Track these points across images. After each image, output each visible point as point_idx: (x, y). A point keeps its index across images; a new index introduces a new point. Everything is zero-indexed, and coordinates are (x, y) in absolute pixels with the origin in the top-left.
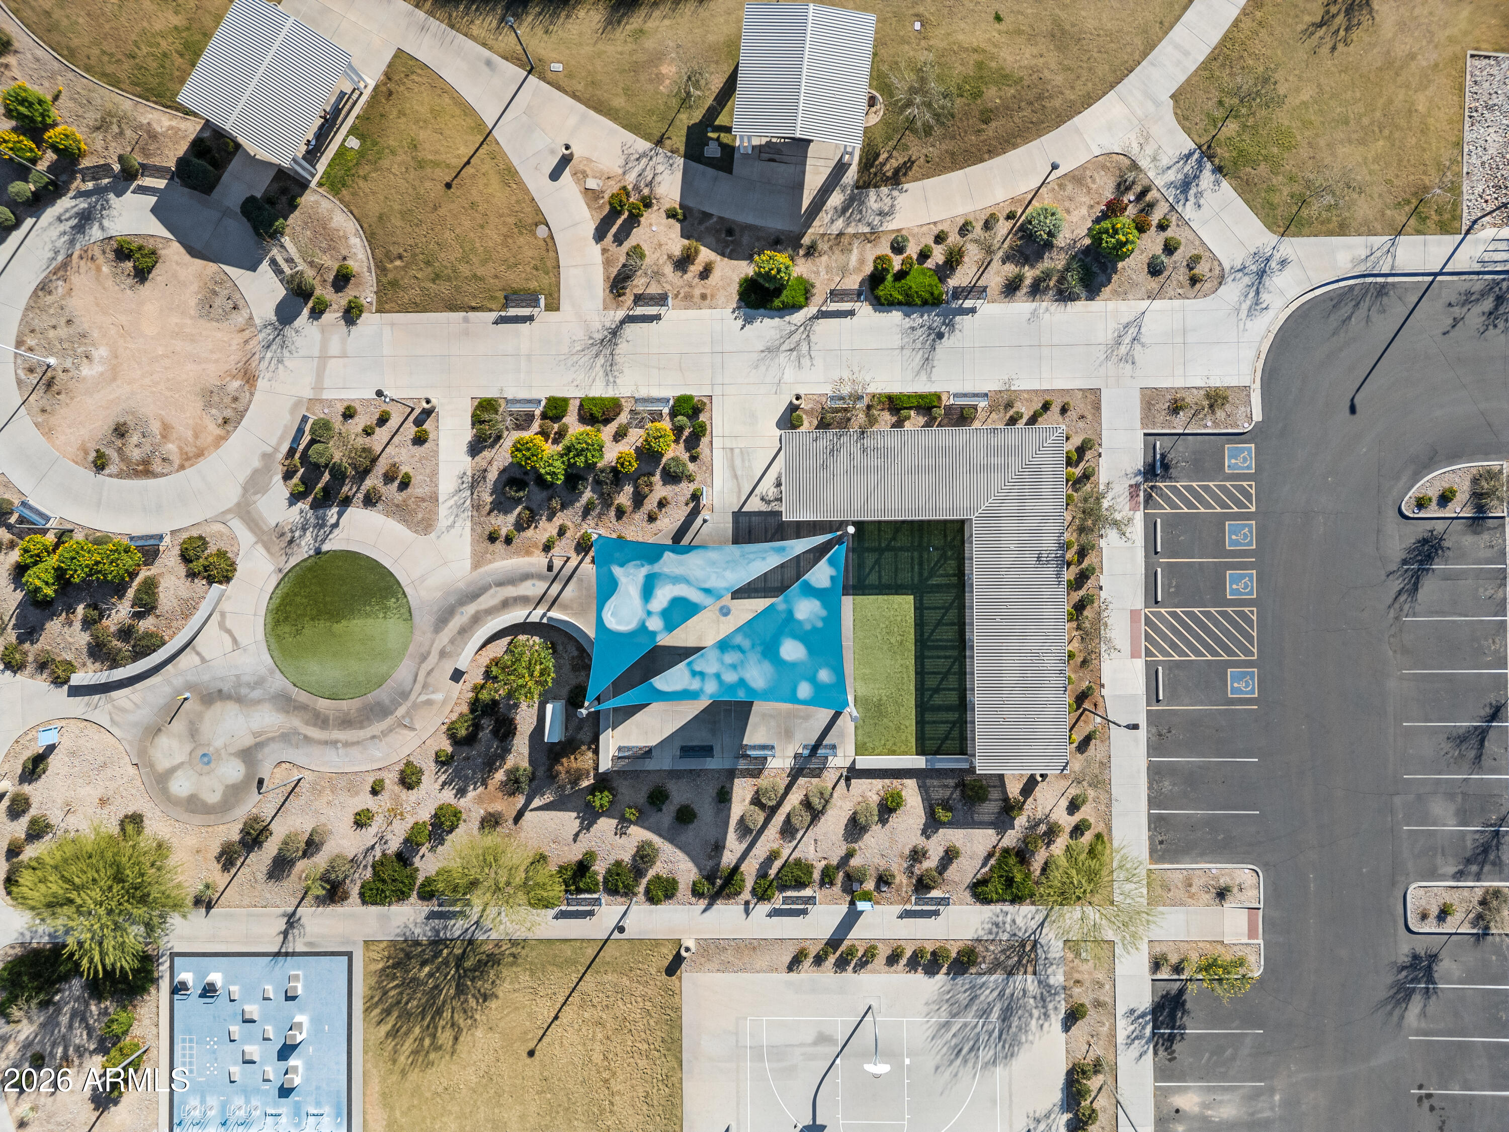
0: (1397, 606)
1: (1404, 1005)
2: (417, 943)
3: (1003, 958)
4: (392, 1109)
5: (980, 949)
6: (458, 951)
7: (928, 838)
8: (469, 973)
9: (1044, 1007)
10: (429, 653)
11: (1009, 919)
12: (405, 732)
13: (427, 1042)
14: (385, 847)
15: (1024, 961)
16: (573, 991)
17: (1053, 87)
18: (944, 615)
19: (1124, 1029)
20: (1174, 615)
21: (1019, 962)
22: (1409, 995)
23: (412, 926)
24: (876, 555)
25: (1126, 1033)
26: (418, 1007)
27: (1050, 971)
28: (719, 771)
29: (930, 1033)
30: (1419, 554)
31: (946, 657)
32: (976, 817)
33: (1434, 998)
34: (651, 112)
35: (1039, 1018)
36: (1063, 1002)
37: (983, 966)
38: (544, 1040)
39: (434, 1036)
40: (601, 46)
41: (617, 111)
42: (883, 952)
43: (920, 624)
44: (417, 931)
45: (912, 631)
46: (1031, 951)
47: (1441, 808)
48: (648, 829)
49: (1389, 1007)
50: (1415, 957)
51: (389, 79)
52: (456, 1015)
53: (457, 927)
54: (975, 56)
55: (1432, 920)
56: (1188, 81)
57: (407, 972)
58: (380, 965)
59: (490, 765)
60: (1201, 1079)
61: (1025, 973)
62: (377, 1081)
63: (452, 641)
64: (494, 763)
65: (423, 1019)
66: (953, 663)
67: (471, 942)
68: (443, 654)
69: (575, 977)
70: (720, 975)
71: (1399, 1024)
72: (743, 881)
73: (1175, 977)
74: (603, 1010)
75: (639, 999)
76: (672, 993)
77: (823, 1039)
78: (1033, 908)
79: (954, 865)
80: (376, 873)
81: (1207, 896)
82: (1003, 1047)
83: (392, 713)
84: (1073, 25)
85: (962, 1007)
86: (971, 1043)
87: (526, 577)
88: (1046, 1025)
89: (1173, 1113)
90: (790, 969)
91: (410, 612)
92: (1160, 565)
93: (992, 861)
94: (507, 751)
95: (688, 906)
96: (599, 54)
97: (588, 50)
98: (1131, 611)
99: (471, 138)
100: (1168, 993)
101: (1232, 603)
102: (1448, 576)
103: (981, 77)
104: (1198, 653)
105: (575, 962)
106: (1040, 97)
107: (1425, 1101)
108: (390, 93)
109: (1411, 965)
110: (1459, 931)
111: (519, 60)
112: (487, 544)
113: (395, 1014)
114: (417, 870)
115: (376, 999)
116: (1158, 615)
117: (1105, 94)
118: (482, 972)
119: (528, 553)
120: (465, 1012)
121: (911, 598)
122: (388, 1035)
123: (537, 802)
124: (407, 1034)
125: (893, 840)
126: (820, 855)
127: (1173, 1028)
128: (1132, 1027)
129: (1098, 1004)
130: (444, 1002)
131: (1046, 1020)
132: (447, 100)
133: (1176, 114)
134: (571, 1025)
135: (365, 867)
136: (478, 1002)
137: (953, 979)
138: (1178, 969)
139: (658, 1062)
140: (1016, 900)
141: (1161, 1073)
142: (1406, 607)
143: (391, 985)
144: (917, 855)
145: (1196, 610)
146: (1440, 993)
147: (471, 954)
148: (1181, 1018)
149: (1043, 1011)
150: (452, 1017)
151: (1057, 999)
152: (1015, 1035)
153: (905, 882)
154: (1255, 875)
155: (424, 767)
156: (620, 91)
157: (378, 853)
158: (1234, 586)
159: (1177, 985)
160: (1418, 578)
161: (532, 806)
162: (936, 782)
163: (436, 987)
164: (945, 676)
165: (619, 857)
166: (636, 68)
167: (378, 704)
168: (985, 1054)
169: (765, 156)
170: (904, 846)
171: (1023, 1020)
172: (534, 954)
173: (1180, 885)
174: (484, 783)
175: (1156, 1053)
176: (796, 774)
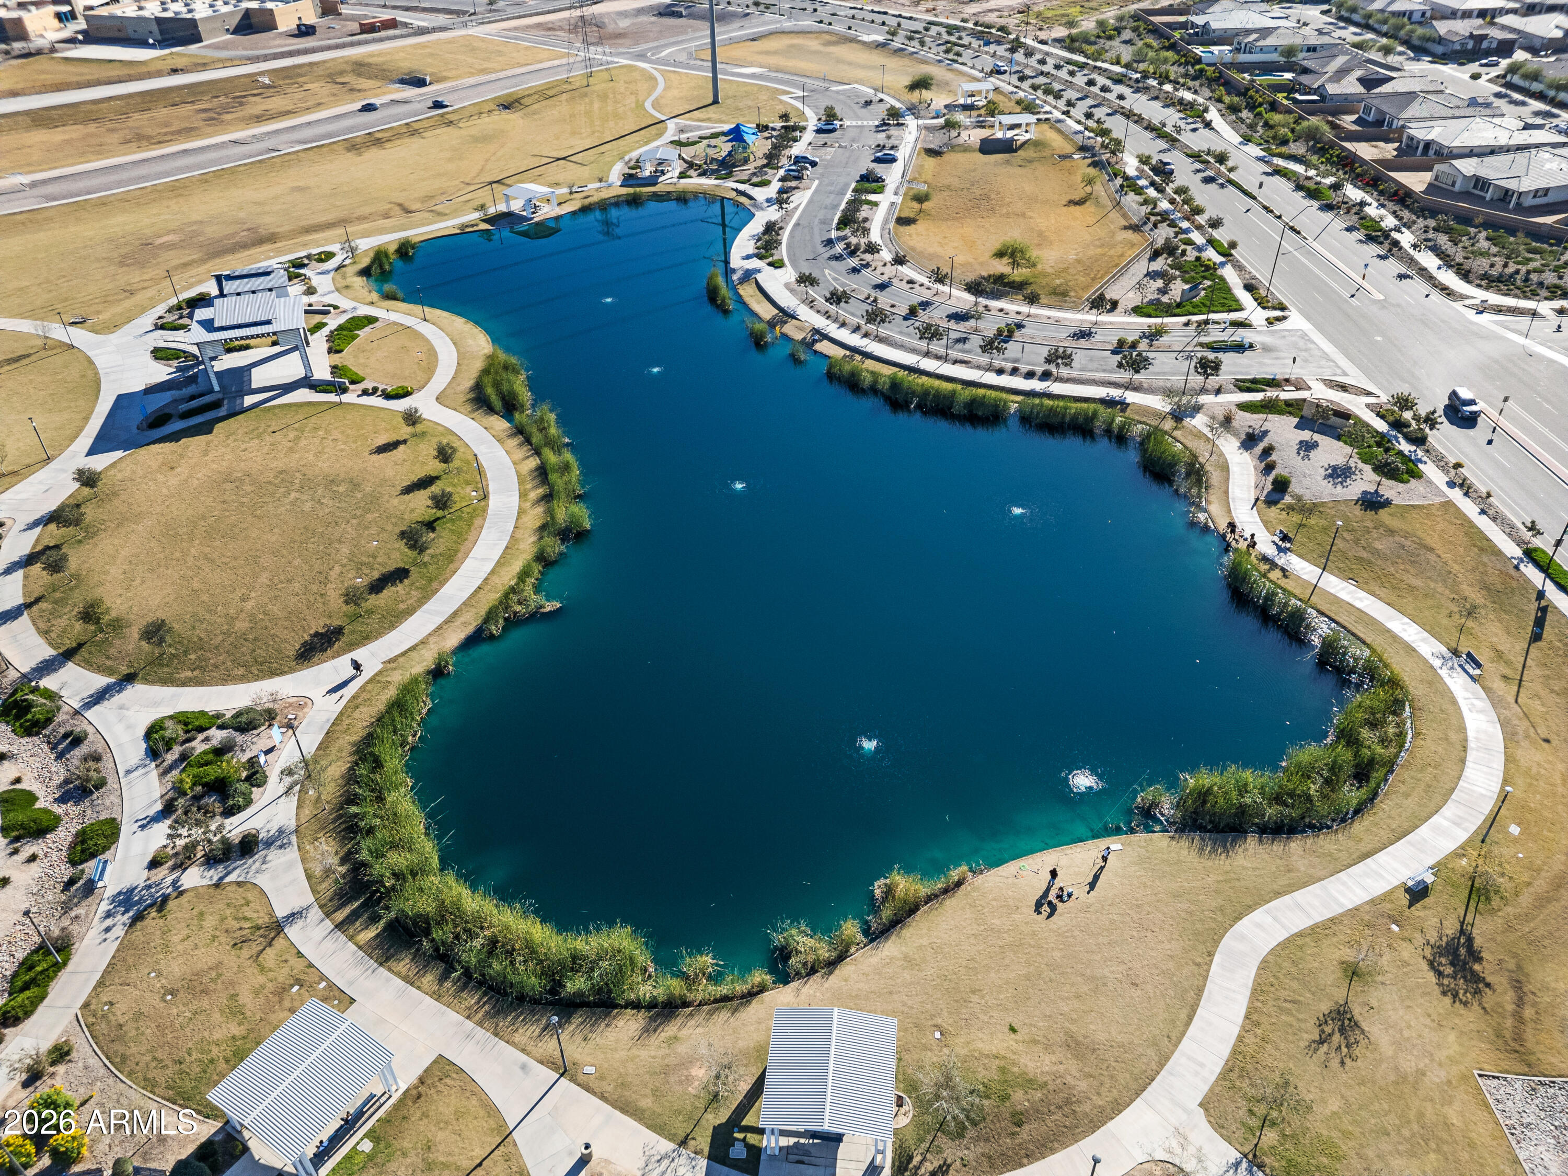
17: (1079, 1092)
34: (678, 1112)
40: (634, 1051)
41: (643, 1111)
51: (422, 1083)
54: (997, 1062)
56: (1211, 1090)
84: (1085, 1037)
96: (632, 1059)
97: (623, 1054)
99: (489, 1139)
103: (1006, 1081)
106: (1068, 1102)
108: (419, 1096)
111: (553, 1063)
117: (1132, 1101)
132: (474, 1101)
133: (1210, 1122)
156: (649, 1092)
166: (666, 1071)
169: (792, 1158)
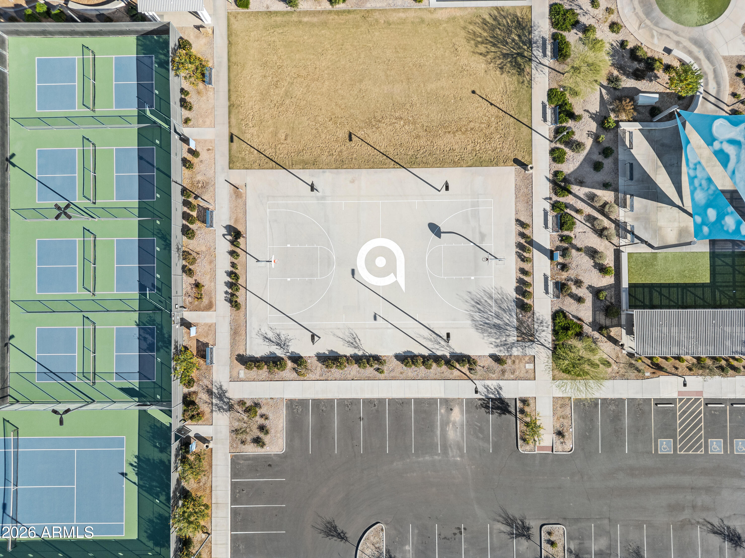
0: (706, 523)
1: (504, 522)
2: (530, 33)
3: (525, 325)
4: (447, 22)
5: (529, 314)
6: (526, 54)
7: (587, 288)
8: (514, 60)
9: (501, 345)
10: (679, 36)
11: (545, 328)
12: (638, 24)
13: (479, 39)
14: (582, 15)
15: (524, 336)
16: (505, 112)
18: (700, 298)
19: (492, 384)
20: (700, 413)
21: (523, 333)
22: (511, 525)
23: (539, 30)
24: (730, 263)
25: (490, 386)
26: (497, 34)
27: (519, 348)
28: (617, 184)
29: (487, 289)
30: (733, 535)
31: (678, 298)
32: (598, 312)
33: (509, 537)
35: (495, 342)
36: (504, 354)
37: (521, 316)
38: (480, 98)
39: (482, 43)
42: (526, 266)
43: (695, 286)
44: (536, 33)
45: (691, 282)
46: (529, 339)
47: (603, 543)
48: (591, 148)
49: (503, 515)
50: (528, 529)
52: (493, 54)
53: (538, 53)
55: (548, 537)
57: (515, 28)
58: (519, 15)
59: (621, 68)
60: (467, 422)
61: (518, 336)
62: (462, 14)
63: (685, 47)
64: (621, 70)
65: (491, 37)
66: (674, 302)
67: (530, 60)
68: (678, 43)
69: (512, 113)
70: (514, 186)
71: (495, 520)
72: (563, 196)
73: (518, 410)
74: (495, 127)
75: (501, 145)
76: (505, 163)
77: (483, 236)
78: (550, 340)
79: (573, 301)
80: (567, 11)
81: (558, 426)
82: (481, 325)
83: (647, 17)
85: (500, 305)
86: (482, 309)
87: (718, 84)
88: (492, 346)
89: (450, 407)
90: (517, 220)
91: (700, 25)
92: (726, 406)
93: (575, 320)
94: (628, 76)
95: (549, 169)
98: (702, 392)
100: (509, 406)
101: (706, 442)
102: (721, 550)
104: (681, 425)
105: (520, 113)
107: (458, 531)
109: (524, 526)
110: (543, 550)
112: (736, 64)
113: (494, 23)
114: (569, 31)
115: (502, 13)
116: (700, 405)
118: (515, 66)
119: (731, 85)
120: (494, 58)
121: (708, 281)
122: (484, 19)
123: (604, 91)
124: (484, 29)
125: (585, 271)
126: (577, 235)
127: (492, 408)
128: (493, 388)
129: (503, 372)
130: (499, 48)
131: (495, 346)
134: (488, 111)
135: (571, 5)
136: (499, 64)
137: (514, 301)
138: (522, 411)
139: (470, 155)
140: (555, 332)
141: (469, 401)
142: (705, 528)
143: (508, 20)
144: (578, 283)
145: (703, 423)
146: (511, 540)
147: (524, 60)
148: (497, 413)
149: (499, 345)
150: (492, 52)
151: (506, 352)
152: (487, 331)
153: (563, 277)
154: (569, 450)
155: (620, 34)
157: (578, 11)
158: (715, 443)
159: (513, 411)
160: (720, 534)
161: (602, 89)
162: (613, 293)
163: (507, 43)
164: (668, 298)
165: (576, 133)
167: (652, 10)
168: (477, 316)
170: (583, 276)
171: (495, 334)
172: (524, 92)
173: (564, 413)
174: (613, 65)
175: (480, 399)
176: (616, 222)
